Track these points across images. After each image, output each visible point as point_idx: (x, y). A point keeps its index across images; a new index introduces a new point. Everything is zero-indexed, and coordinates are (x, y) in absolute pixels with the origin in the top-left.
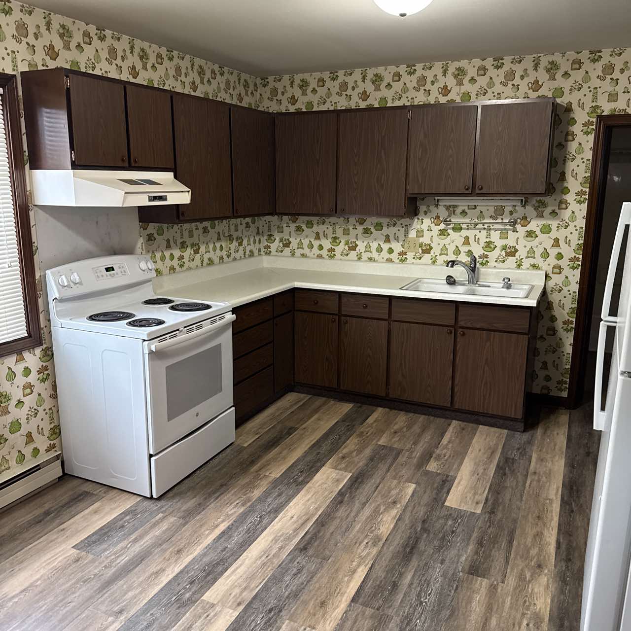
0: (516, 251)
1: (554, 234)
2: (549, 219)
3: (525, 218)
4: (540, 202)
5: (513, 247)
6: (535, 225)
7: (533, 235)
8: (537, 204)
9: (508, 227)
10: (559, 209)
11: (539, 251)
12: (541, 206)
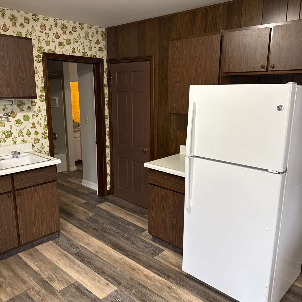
0: (12, 133)
1: (31, 120)
2: (27, 112)
3: (13, 112)
4: (20, 102)
5: (9, 131)
6: (20, 116)
7: (20, 123)
8: (19, 104)
9: (4, 119)
10: (31, 105)
11: (25, 132)
12: (21, 105)
